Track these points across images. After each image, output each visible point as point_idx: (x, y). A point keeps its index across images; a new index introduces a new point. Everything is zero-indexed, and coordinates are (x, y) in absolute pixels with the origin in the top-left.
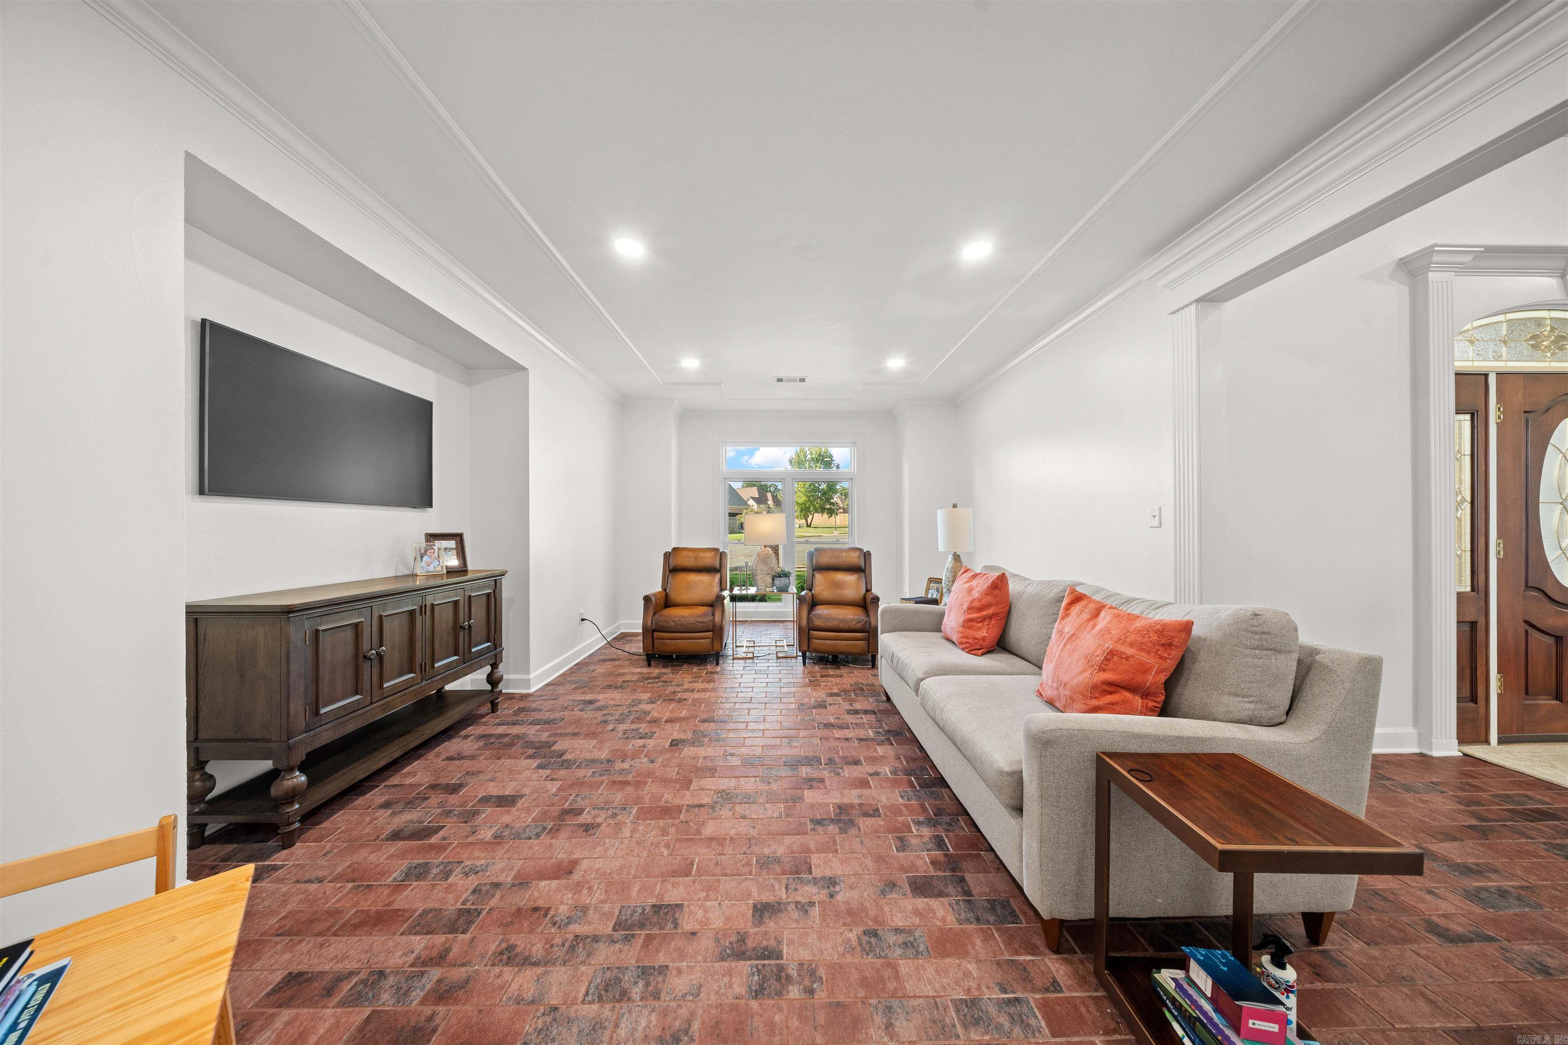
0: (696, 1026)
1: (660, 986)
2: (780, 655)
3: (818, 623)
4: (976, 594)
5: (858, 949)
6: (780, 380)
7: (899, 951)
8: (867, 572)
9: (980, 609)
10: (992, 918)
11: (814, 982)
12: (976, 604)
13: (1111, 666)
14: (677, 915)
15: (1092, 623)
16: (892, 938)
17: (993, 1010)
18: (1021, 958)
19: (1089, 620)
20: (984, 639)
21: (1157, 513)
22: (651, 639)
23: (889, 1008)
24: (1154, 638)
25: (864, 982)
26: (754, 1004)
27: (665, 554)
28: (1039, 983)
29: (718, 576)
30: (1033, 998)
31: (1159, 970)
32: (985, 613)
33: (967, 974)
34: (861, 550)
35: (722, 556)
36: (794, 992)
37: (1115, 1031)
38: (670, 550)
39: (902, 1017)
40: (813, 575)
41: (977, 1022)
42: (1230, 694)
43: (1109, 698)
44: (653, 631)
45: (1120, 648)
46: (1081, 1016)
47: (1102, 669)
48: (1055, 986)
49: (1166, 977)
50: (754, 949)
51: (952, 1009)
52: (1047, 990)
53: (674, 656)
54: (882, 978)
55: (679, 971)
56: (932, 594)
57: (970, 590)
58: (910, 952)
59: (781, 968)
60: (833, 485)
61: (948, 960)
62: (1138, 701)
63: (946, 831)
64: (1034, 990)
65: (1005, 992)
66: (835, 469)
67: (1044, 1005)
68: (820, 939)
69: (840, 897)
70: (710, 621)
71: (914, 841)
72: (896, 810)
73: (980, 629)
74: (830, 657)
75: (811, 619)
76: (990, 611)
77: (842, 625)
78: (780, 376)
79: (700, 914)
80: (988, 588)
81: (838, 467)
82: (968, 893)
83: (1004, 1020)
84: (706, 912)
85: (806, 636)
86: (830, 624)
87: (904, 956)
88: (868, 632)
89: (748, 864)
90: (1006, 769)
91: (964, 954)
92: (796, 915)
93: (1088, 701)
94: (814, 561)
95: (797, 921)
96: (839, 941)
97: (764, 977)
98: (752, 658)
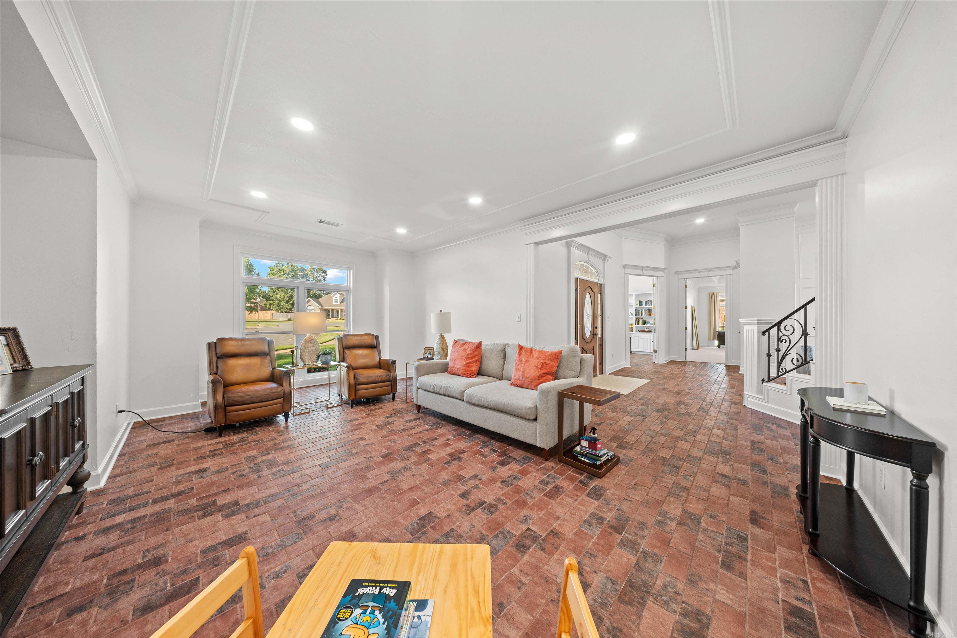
0: (484, 532)
1: (458, 534)
2: (329, 406)
3: (362, 380)
4: (469, 351)
5: (504, 487)
6: (321, 222)
7: (515, 481)
8: (378, 347)
9: (472, 358)
10: (527, 461)
11: (503, 501)
12: (470, 356)
13: (544, 367)
14: (434, 515)
15: (532, 355)
16: (510, 479)
17: (547, 479)
18: (542, 466)
19: (530, 354)
20: (475, 370)
21: (519, 317)
22: (223, 413)
23: (527, 494)
24: (554, 356)
25: (515, 493)
26: (494, 516)
27: (209, 344)
28: (550, 469)
29: (268, 358)
30: (552, 472)
31: (575, 448)
32: (474, 359)
33: (535, 476)
34: (373, 335)
35: (270, 343)
36: (501, 506)
37: (571, 469)
38: (215, 341)
39: (532, 493)
40: (344, 352)
41: (547, 484)
42: (570, 370)
43: (544, 378)
44: (226, 406)
45: (545, 361)
46: (563, 470)
47: (541, 369)
48: (553, 468)
49: (578, 449)
50: (475, 505)
51: (540, 485)
52: (553, 469)
53: (238, 425)
54: (518, 489)
55: (459, 526)
56: (428, 355)
57: (465, 350)
58: (517, 479)
59: (490, 504)
60: (255, 289)
61: (528, 476)
62: (551, 377)
63: (492, 446)
64: (551, 471)
65: (546, 475)
66: (255, 275)
67: (555, 472)
68: (491, 491)
69: (483, 479)
70: (281, 391)
71: (486, 453)
72: (470, 448)
73: (473, 366)
74: (365, 400)
75: (357, 378)
76: (476, 358)
77: (377, 379)
78: (323, 219)
79: (443, 510)
80: (475, 348)
81: (258, 275)
82: (515, 459)
83: (551, 480)
84: (443, 508)
85: (354, 390)
86: (370, 380)
87: (517, 481)
88: (391, 381)
89: (439, 487)
90: (532, 406)
91: (530, 472)
92: (476, 490)
93: (538, 381)
94: (344, 344)
95: (479, 491)
96: (497, 488)
97: (488, 509)
98: (309, 412)
